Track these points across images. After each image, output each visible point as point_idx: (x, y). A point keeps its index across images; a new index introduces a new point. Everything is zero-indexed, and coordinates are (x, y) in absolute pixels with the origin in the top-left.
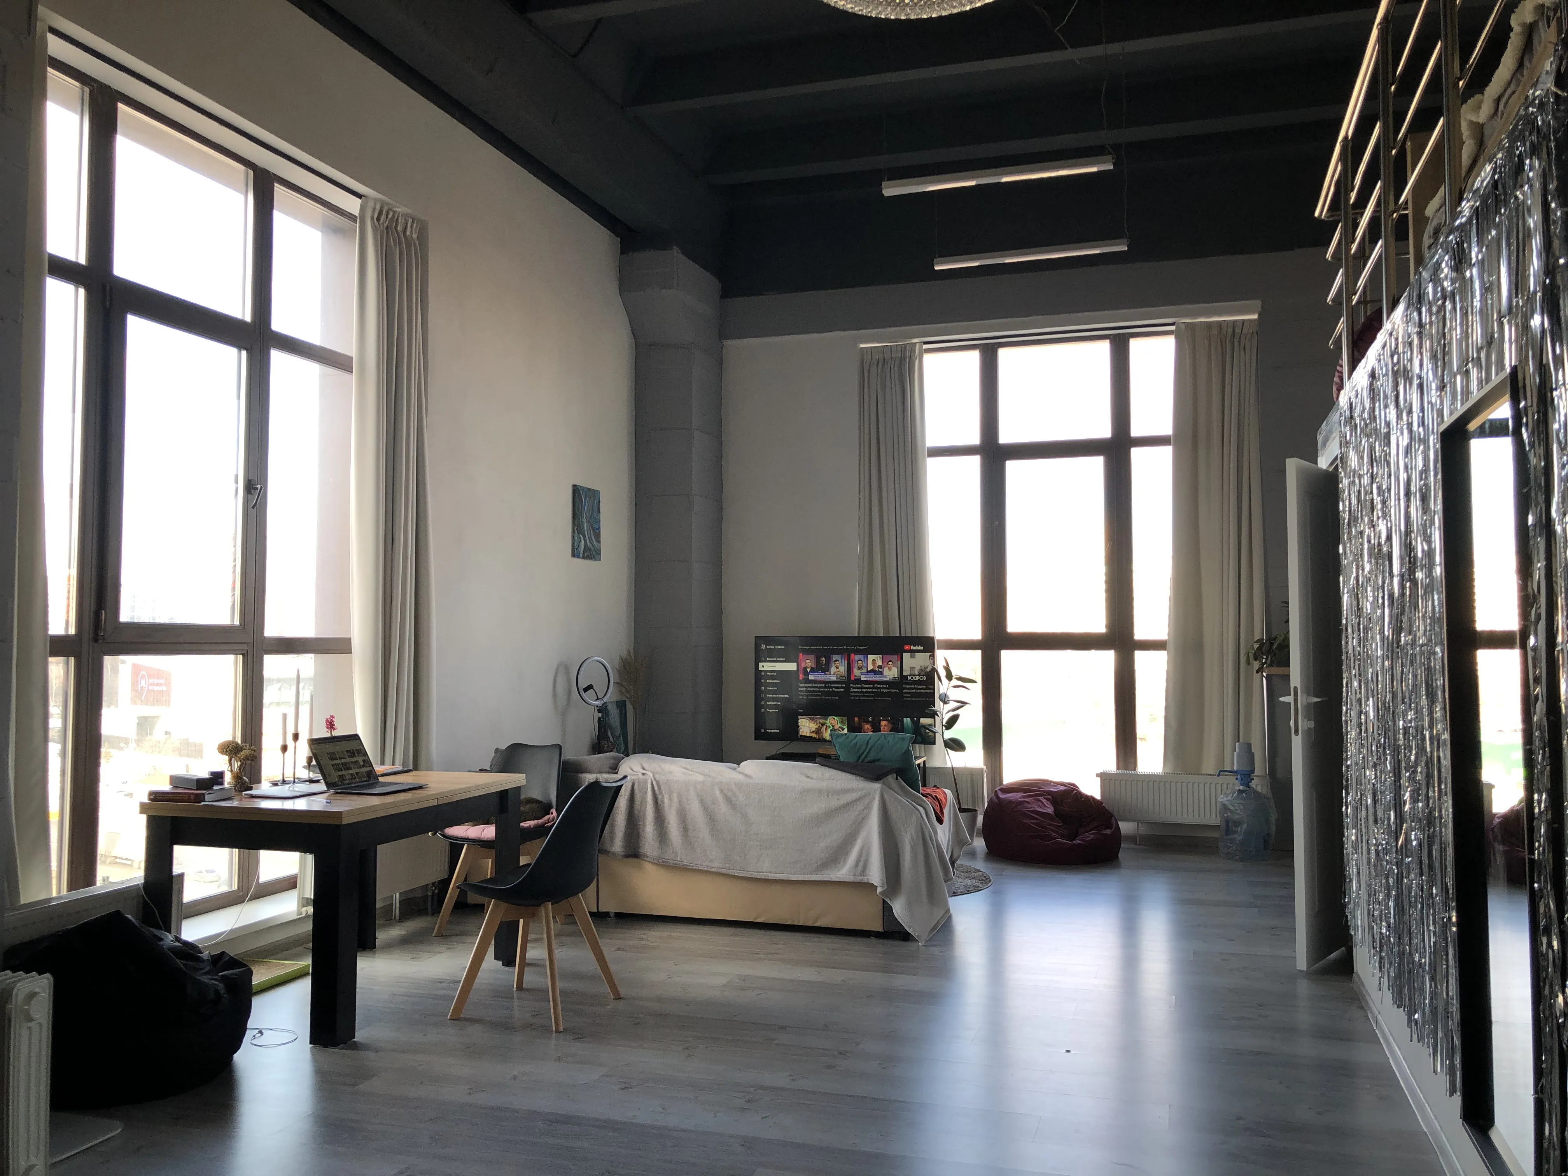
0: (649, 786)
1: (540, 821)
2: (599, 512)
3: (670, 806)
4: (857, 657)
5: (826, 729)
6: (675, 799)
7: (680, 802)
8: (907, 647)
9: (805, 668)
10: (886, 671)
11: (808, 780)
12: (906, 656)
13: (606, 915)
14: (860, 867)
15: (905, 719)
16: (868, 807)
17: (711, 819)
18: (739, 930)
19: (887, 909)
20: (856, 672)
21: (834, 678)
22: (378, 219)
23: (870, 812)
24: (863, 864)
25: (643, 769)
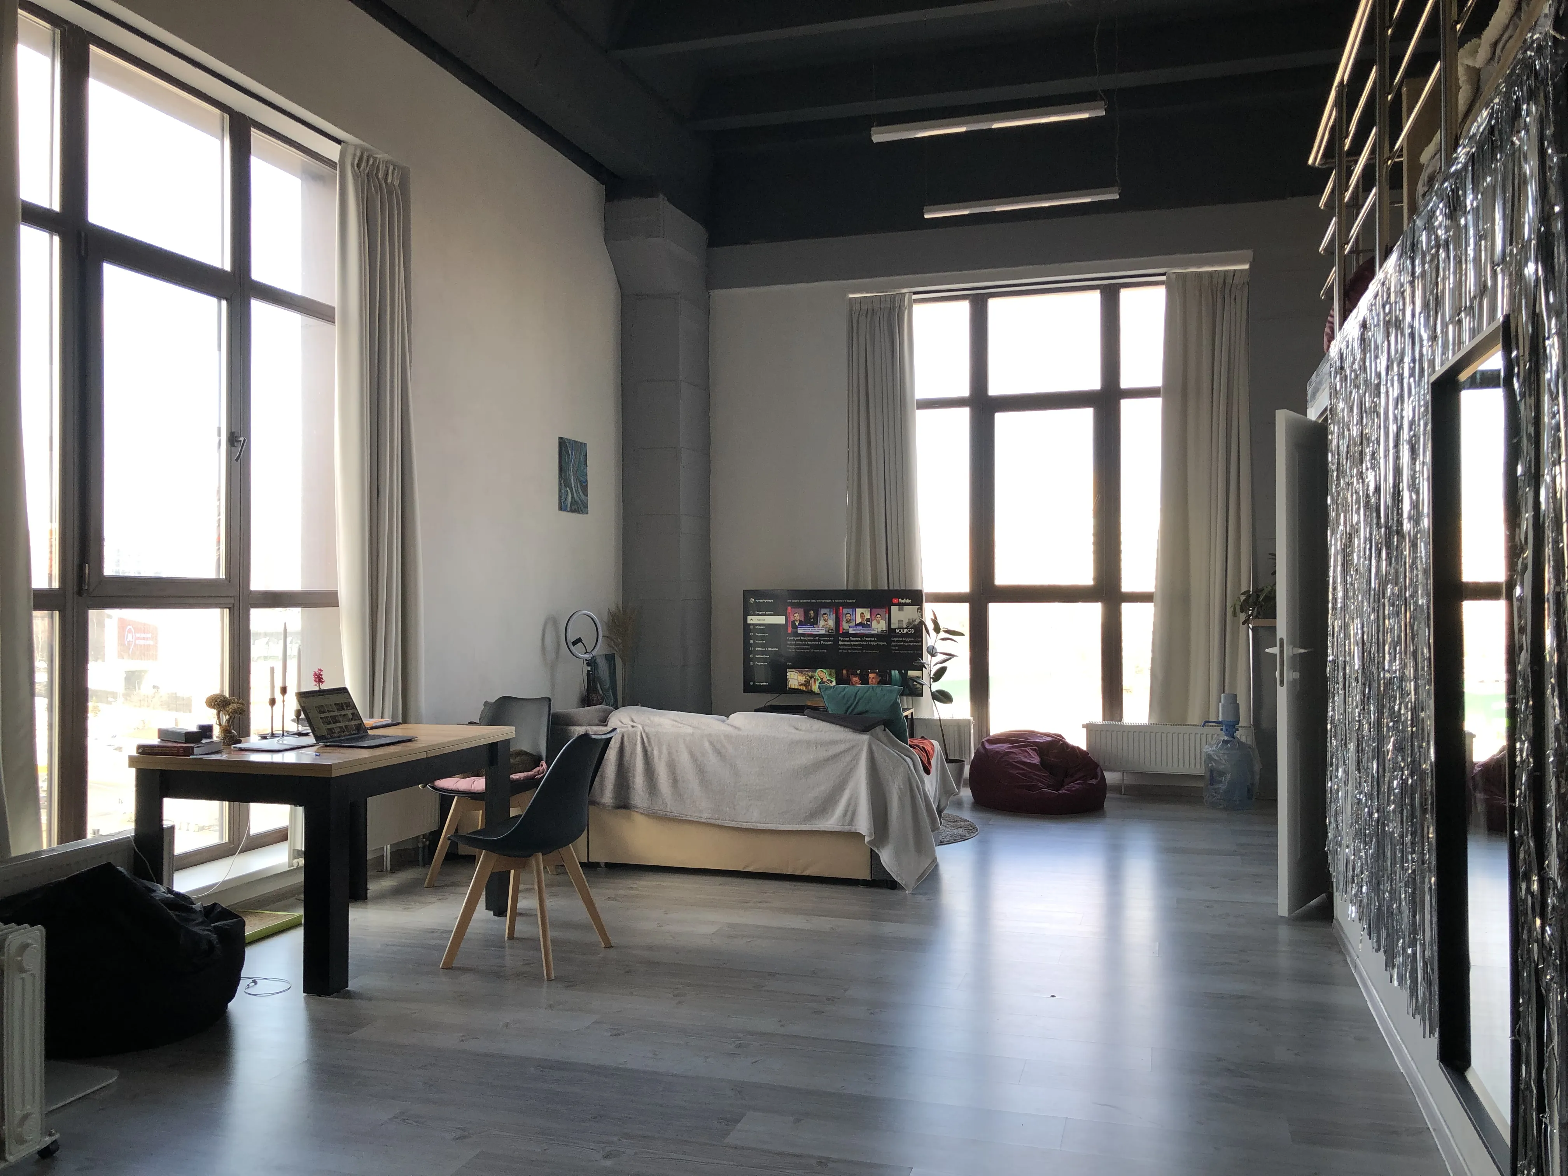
0: (639, 738)
1: (530, 773)
2: (586, 464)
3: (660, 758)
4: (845, 611)
5: (815, 681)
6: (665, 751)
7: (670, 753)
8: (895, 601)
9: (794, 622)
10: (874, 624)
11: (797, 731)
12: (894, 609)
13: (597, 865)
14: (848, 818)
15: (893, 672)
16: (856, 758)
17: (701, 770)
18: (729, 880)
19: (874, 858)
20: (845, 626)
21: (823, 632)
22: (359, 166)
23: (857, 764)
24: (851, 813)
25: (633, 721)
